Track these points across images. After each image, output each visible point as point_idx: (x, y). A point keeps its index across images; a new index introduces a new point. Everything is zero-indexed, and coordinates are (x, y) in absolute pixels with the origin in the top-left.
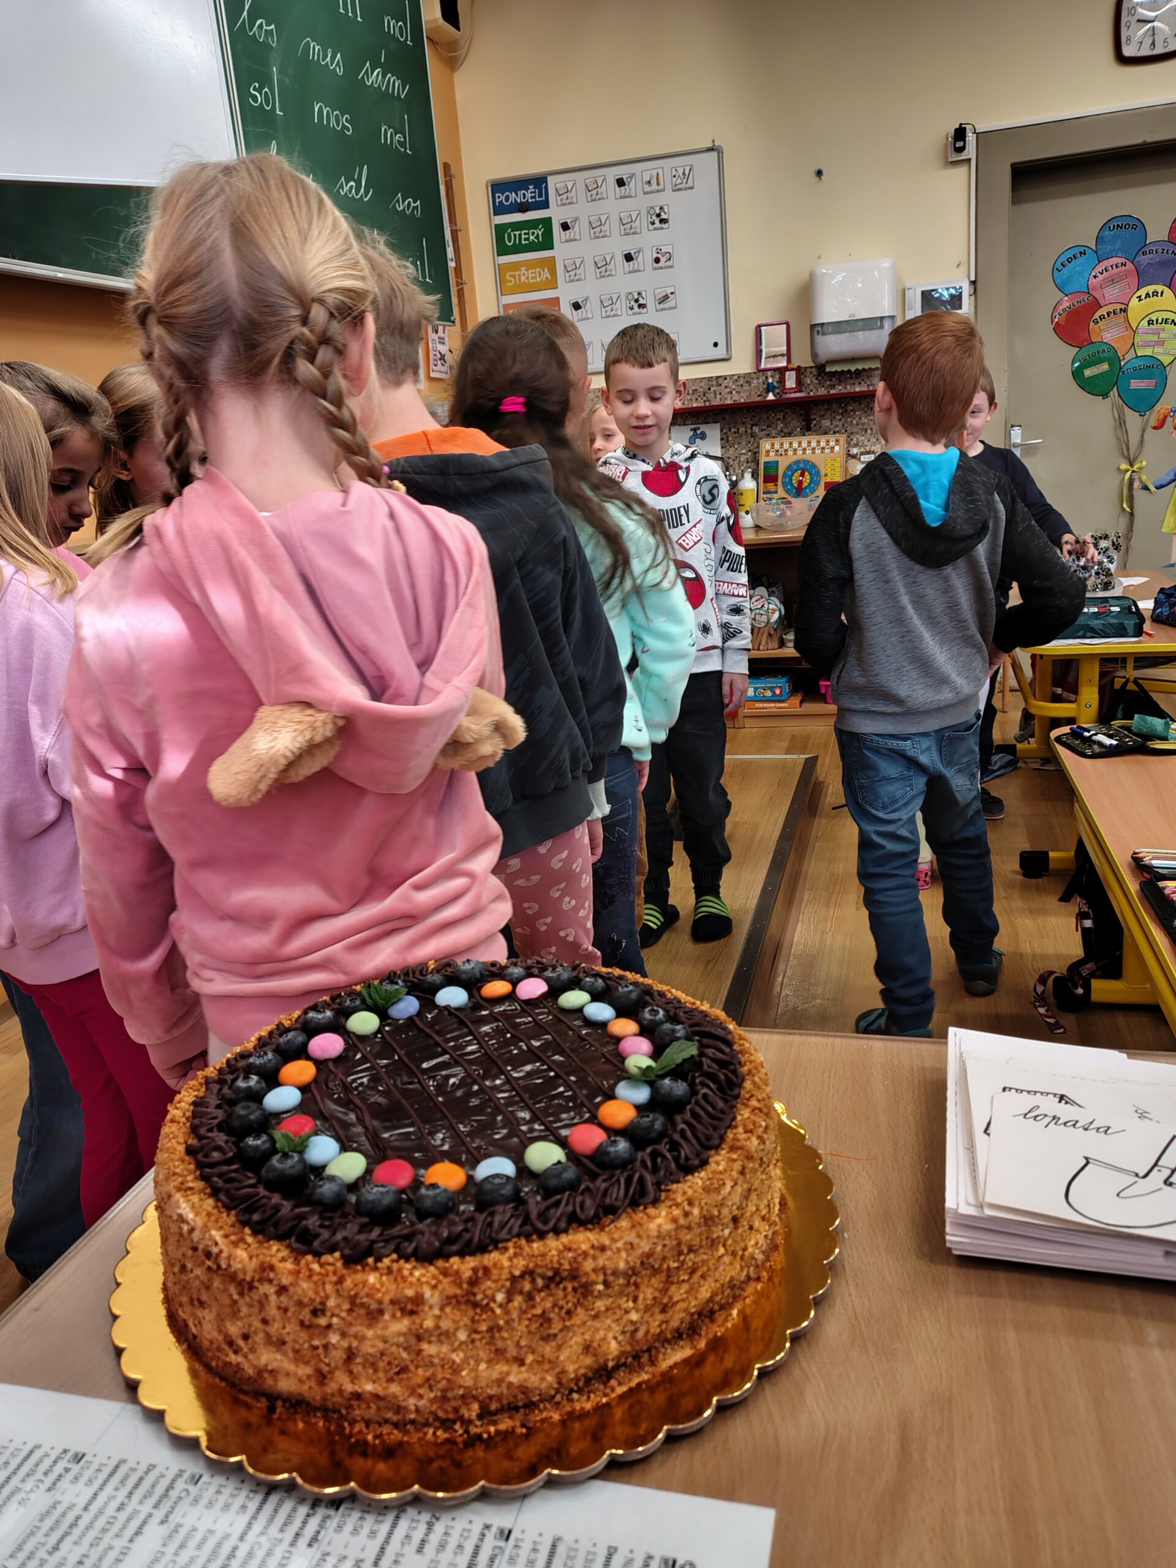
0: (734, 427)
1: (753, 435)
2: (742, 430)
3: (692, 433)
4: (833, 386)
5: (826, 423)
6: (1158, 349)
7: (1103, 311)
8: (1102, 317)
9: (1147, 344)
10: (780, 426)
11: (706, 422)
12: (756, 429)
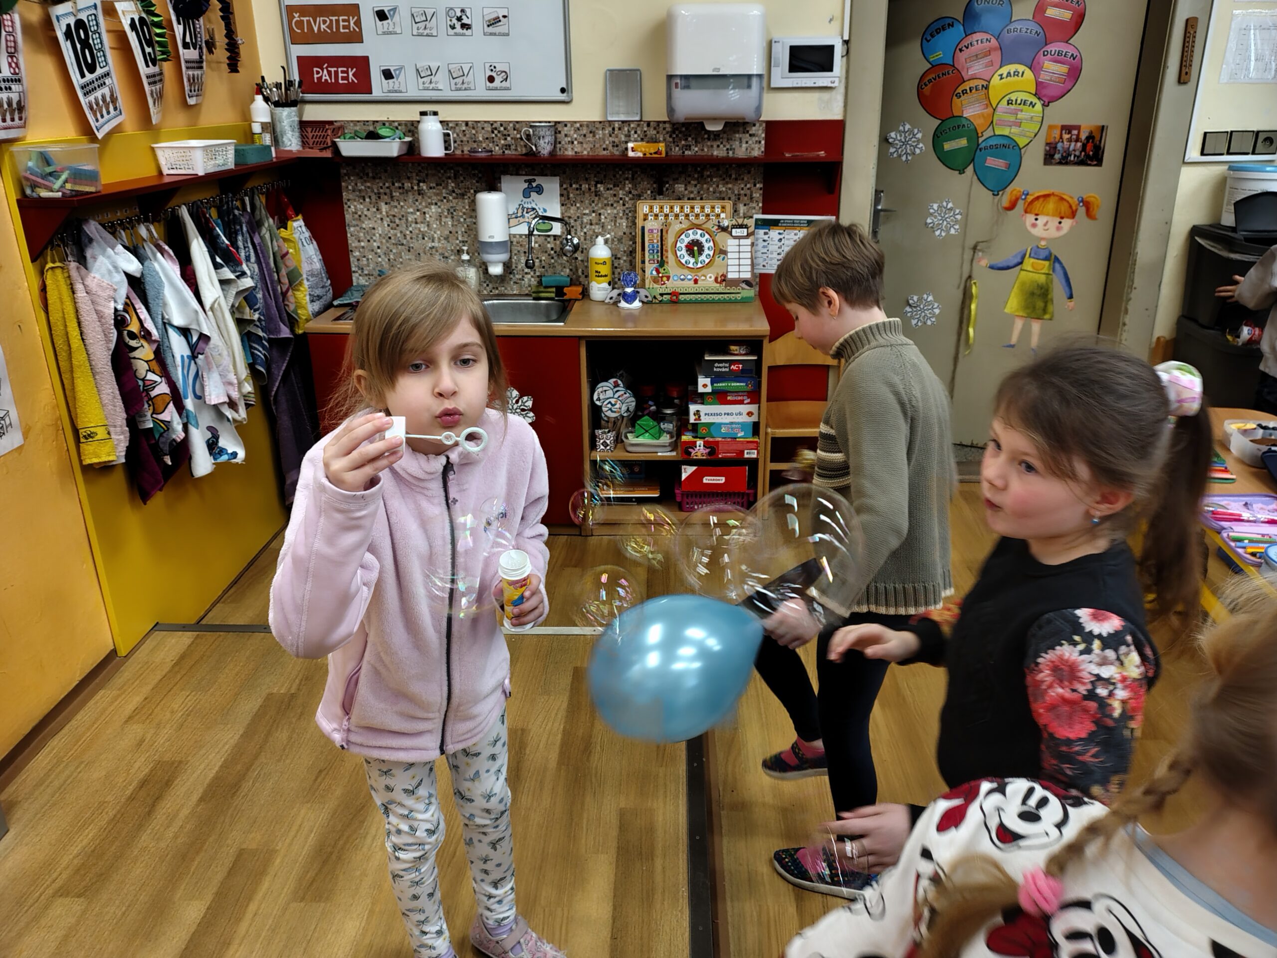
0: (576, 183)
1: (597, 194)
2: (585, 186)
3: (526, 185)
4: (688, 147)
5: (680, 188)
6: (1014, 130)
7: (966, 86)
8: (964, 92)
9: (1003, 123)
10: (628, 186)
11: (543, 174)
12: (601, 187)
